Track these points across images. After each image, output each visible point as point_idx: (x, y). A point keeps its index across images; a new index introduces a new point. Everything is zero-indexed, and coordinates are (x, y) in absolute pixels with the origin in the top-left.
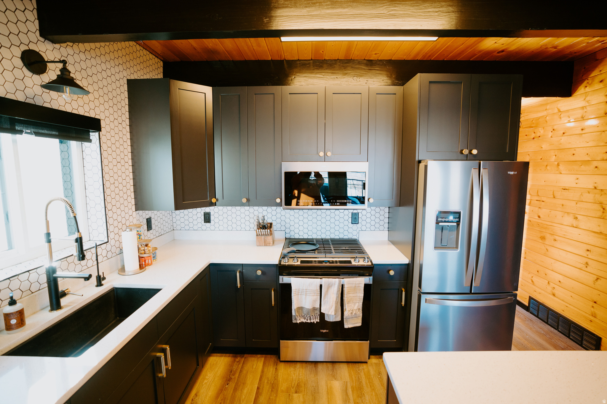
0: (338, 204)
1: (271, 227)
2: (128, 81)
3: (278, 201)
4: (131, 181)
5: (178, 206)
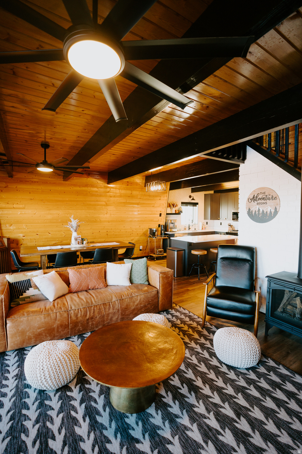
1: (232, 226)
3: (231, 219)
4: (204, 214)
5: (211, 219)
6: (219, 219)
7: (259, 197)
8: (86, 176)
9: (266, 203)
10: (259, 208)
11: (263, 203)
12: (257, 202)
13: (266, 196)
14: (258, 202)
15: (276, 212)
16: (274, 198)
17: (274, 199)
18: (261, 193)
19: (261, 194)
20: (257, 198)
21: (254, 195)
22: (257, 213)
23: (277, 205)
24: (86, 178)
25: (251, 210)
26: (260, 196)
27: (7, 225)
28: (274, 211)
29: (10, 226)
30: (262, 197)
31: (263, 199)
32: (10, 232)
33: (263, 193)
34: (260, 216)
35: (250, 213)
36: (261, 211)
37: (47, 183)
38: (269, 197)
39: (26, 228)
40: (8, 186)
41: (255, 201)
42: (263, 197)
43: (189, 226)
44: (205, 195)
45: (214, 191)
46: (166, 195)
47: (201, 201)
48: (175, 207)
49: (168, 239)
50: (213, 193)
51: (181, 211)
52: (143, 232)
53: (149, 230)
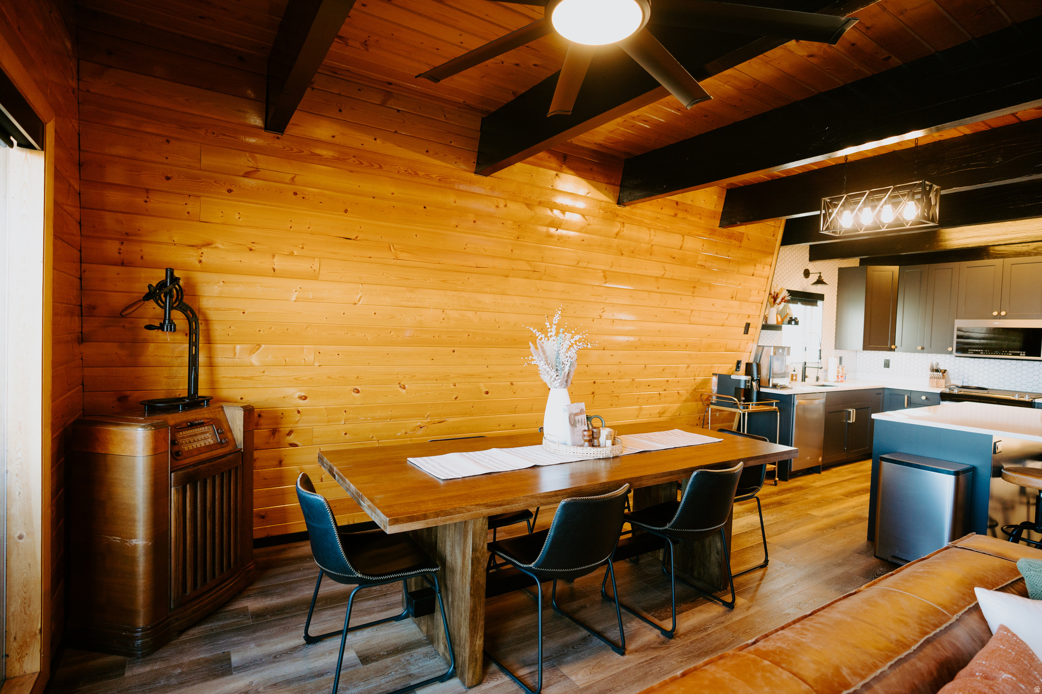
0: (1010, 354)
1: (944, 372)
2: (839, 268)
3: (950, 349)
4: (835, 330)
5: (865, 348)
6: (893, 347)
8: (554, 165)
24: (555, 173)
27: (238, 347)
29: (252, 352)
32: (250, 378)
37: (416, 174)
39: (317, 364)
40: (257, 170)
43: (805, 367)
44: (840, 269)
45: (860, 259)
46: (769, 260)
47: (830, 291)
48: (776, 305)
49: (778, 414)
50: (858, 265)
51: (793, 318)
52: (694, 387)
53: (715, 380)
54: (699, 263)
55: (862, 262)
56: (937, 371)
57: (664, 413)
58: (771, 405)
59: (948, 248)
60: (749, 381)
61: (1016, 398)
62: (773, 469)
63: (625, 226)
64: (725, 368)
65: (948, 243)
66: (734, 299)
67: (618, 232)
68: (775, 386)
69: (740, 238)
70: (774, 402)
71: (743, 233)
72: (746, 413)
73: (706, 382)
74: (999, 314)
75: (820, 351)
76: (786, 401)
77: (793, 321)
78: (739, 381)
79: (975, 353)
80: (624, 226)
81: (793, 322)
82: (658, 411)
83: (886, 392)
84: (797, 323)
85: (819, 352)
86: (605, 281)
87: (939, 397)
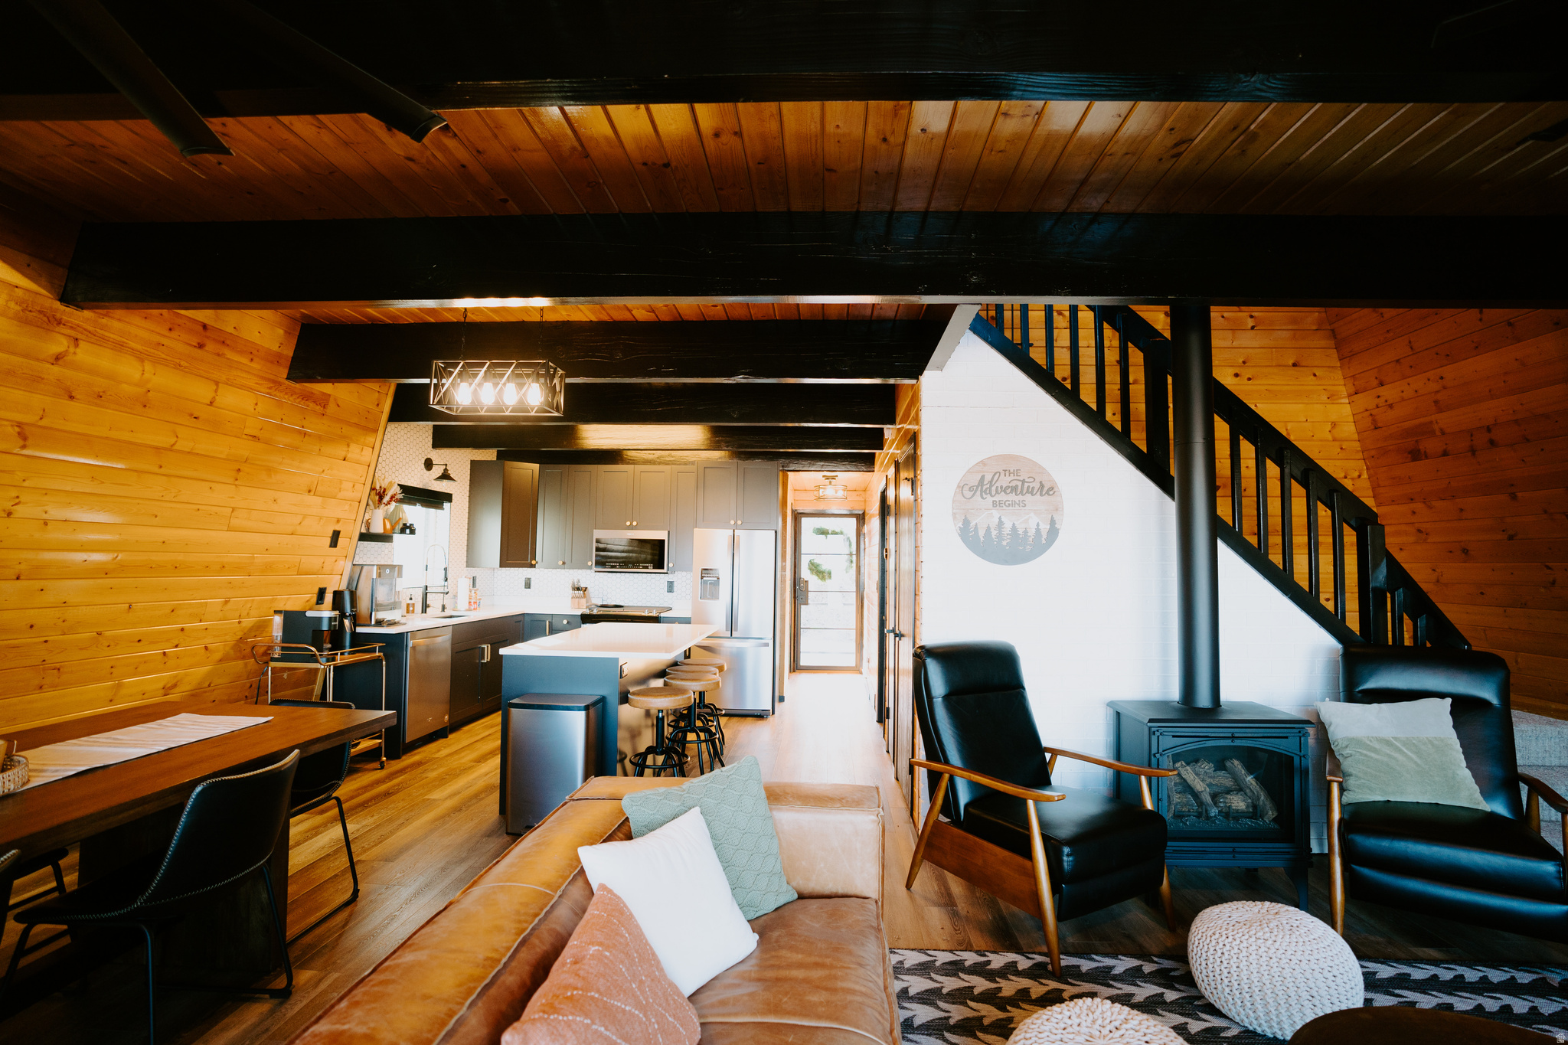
1: (585, 590)
2: (472, 460)
3: (590, 563)
4: (466, 542)
5: (502, 565)
6: (533, 562)
7: (998, 484)
9: (1021, 504)
10: (1000, 518)
11: (1014, 504)
12: (994, 499)
13: (1023, 482)
14: (997, 498)
15: (1053, 532)
16: (1047, 490)
17: (1047, 493)
18: (1005, 471)
19: (1007, 474)
20: (991, 486)
21: (983, 477)
22: (994, 533)
23: (1057, 510)
25: (973, 524)
26: (1004, 481)
28: (1048, 527)
30: (1011, 485)
31: (1014, 489)
33: (1012, 471)
34: (1004, 543)
35: (967, 534)
36: (1008, 526)
38: (1031, 485)
41: (986, 494)
42: (1013, 484)
43: (426, 593)
44: (472, 462)
45: (498, 451)
46: (370, 439)
47: (459, 489)
48: (383, 505)
49: (384, 663)
50: (495, 459)
51: (408, 525)
52: (240, 634)
53: (278, 620)
54: (247, 431)
55: (500, 455)
56: (578, 589)
57: (175, 686)
58: (373, 650)
59: (585, 447)
60: (335, 618)
61: (646, 614)
62: (377, 746)
63: (80, 345)
64: (298, 600)
65: (584, 441)
66: (312, 493)
67: (60, 354)
68: (379, 623)
69: (323, 401)
70: (377, 646)
71: (330, 395)
72: (332, 667)
73: (262, 626)
74: (631, 524)
75: (446, 569)
76: (395, 644)
77: (407, 529)
78: (320, 619)
79: (613, 567)
80: (77, 346)
81: (408, 531)
82: (161, 685)
83: (527, 619)
84: (413, 532)
85: (444, 572)
86: (21, 443)
87: (579, 619)
